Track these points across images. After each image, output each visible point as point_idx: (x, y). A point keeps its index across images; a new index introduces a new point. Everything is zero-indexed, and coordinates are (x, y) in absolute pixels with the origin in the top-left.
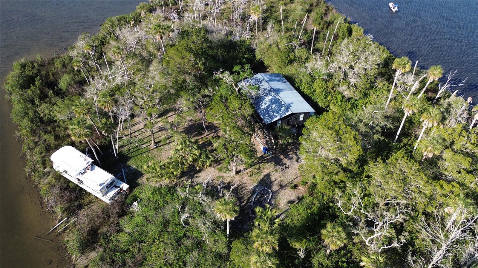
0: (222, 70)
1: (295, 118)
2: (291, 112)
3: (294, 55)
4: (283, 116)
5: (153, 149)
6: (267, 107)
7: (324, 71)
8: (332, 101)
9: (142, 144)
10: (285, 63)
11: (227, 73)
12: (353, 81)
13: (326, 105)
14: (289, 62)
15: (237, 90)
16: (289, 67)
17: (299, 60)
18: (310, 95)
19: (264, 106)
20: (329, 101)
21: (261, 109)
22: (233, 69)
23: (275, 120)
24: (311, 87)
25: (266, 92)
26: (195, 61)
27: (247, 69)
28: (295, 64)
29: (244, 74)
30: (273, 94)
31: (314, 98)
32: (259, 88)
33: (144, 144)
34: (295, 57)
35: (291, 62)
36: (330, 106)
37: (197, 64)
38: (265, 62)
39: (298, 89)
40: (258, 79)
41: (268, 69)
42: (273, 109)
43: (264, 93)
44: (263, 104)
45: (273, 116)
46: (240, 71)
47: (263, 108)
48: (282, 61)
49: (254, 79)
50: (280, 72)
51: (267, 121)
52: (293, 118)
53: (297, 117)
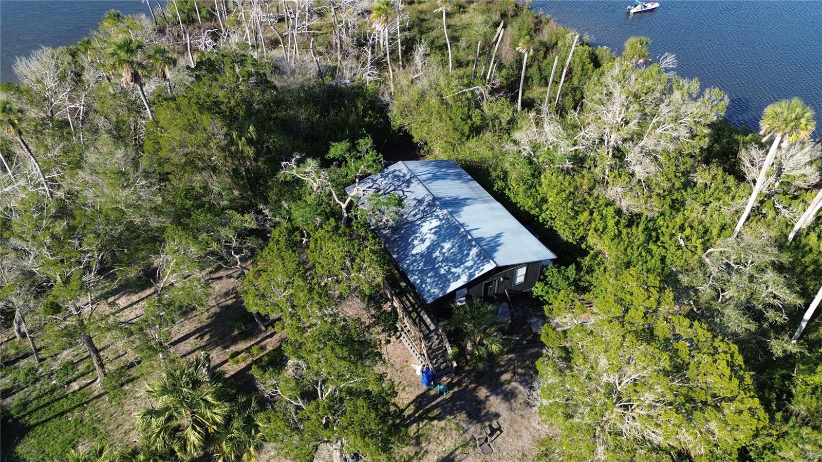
0: (298, 157)
1: (505, 279)
2: (495, 265)
3: (482, 115)
4: (477, 276)
6: (428, 248)
7: (566, 148)
8: (593, 226)
9: (69, 378)
10: (463, 134)
11: (312, 164)
12: (640, 172)
13: (578, 237)
14: (471, 131)
15: (344, 206)
16: (472, 143)
17: (494, 126)
18: (533, 212)
19: (419, 248)
20: (583, 224)
21: (413, 255)
22: (327, 151)
23: (453, 286)
24: (534, 190)
25: (422, 208)
26: (226, 135)
27: (367, 152)
28: (488, 135)
29: (358, 164)
30: (442, 213)
31: (544, 220)
32: (400, 202)
33: (74, 380)
34: (483, 118)
35: (476, 130)
36: (589, 239)
37: (232, 142)
38: (413, 133)
39: (501, 198)
40: (401, 174)
41: (422, 151)
42: (446, 254)
43: (417, 210)
44: (416, 242)
45: (449, 277)
46: (347, 155)
47: (417, 254)
48: (455, 129)
49: (390, 176)
50: (452, 158)
51: (432, 291)
52: (499, 279)
53: (508, 276)
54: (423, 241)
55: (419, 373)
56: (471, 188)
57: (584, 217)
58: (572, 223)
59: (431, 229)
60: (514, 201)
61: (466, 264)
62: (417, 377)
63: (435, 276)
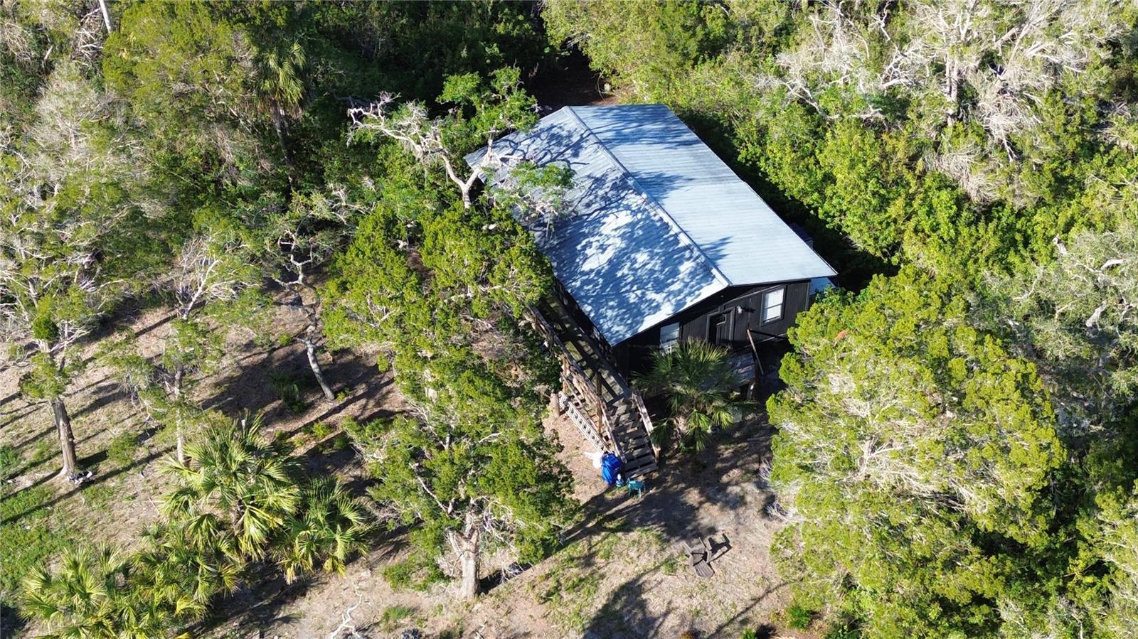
0: (388, 100)
1: (745, 309)
2: (726, 284)
3: (726, 17)
4: (690, 302)
5: (70, 494)
6: (610, 261)
7: (867, 84)
8: (912, 224)
9: (12, 470)
10: (686, 55)
11: (414, 112)
12: (999, 124)
13: (884, 244)
14: (701, 50)
15: (465, 188)
16: (703, 73)
17: (747, 39)
18: (807, 200)
19: (595, 261)
20: (895, 221)
21: (583, 273)
22: (440, 91)
23: (650, 321)
24: (812, 160)
25: (601, 193)
26: (256, 61)
27: (510, 91)
28: (733, 58)
29: (493, 114)
30: (634, 200)
31: (827, 214)
32: (566, 179)
33: (23, 472)
34: (729, 25)
35: (712, 48)
36: (905, 247)
37: (266, 73)
38: (590, 52)
39: (751, 175)
40: (564, 133)
41: (607, 87)
42: (640, 271)
43: (592, 197)
44: (590, 251)
45: (643, 307)
46: (474, 98)
47: (592, 271)
48: (672, 47)
49: (543, 136)
50: (665, 99)
51: (615, 329)
52: (736, 310)
53: (752, 305)
54: (603, 248)
56: (696, 156)
57: (896, 208)
58: (876, 218)
59: (618, 230)
60: (773, 179)
61: (672, 287)
63: (620, 306)
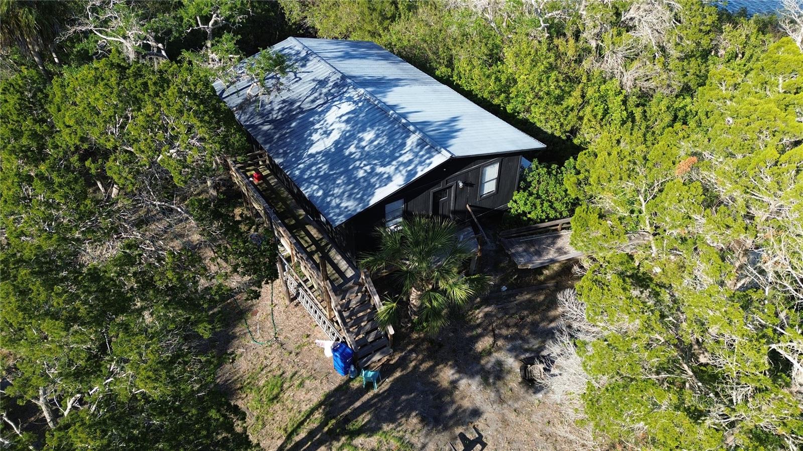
1: (465, 184)
4: (421, 171)
13: (568, 128)
19: (320, 144)
20: (574, 109)
21: (311, 156)
23: (380, 194)
25: (324, 90)
31: (514, 111)
36: (584, 131)
40: (293, 52)
42: (367, 149)
44: (315, 137)
52: (457, 185)
53: (471, 180)
54: (327, 133)
55: (329, 353)
56: (401, 69)
57: (571, 101)
58: (558, 109)
59: (340, 117)
61: (401, 159)
62: (325, 360)
63: (348, 183)
